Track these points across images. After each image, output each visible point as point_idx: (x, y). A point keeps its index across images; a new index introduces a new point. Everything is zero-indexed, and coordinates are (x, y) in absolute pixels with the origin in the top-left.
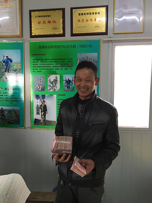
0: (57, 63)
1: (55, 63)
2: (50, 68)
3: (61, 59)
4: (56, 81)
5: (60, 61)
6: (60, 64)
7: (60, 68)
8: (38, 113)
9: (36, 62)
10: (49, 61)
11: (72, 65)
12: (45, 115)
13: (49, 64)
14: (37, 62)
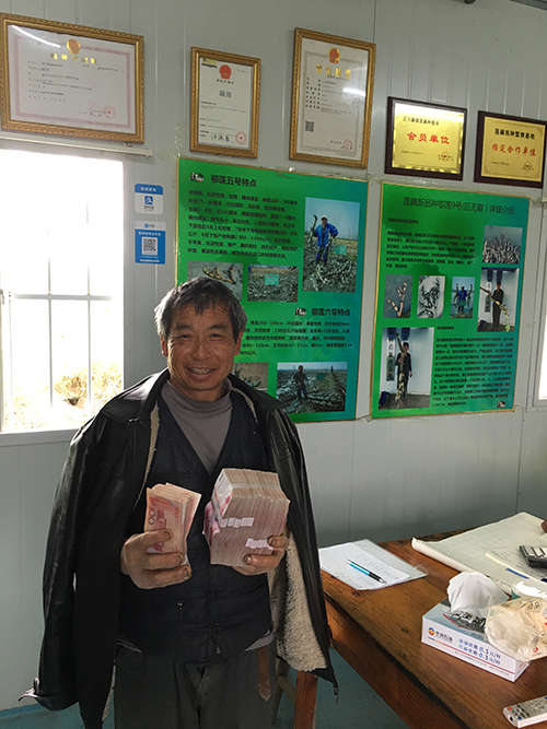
0: (442, 246)
1: (437, 246)
2: (425, 258)
3: (451, 237)
4: (437, 291)
5: (449, 241)
6: (449, 250)
7: (447, 259)
8: (390, 378)
9: (395, 240)
10: (424, 238)
11: (471, 254)
12: (405, 380)
13: (425, 248)
14: (397, 240)
